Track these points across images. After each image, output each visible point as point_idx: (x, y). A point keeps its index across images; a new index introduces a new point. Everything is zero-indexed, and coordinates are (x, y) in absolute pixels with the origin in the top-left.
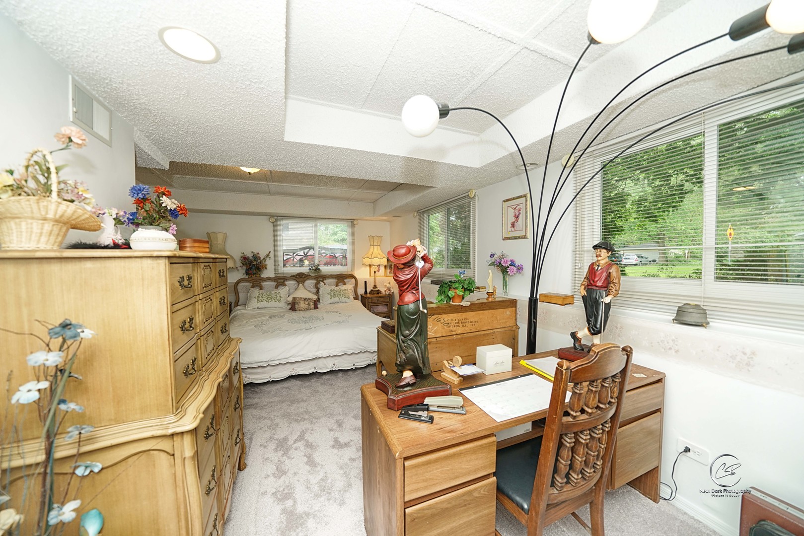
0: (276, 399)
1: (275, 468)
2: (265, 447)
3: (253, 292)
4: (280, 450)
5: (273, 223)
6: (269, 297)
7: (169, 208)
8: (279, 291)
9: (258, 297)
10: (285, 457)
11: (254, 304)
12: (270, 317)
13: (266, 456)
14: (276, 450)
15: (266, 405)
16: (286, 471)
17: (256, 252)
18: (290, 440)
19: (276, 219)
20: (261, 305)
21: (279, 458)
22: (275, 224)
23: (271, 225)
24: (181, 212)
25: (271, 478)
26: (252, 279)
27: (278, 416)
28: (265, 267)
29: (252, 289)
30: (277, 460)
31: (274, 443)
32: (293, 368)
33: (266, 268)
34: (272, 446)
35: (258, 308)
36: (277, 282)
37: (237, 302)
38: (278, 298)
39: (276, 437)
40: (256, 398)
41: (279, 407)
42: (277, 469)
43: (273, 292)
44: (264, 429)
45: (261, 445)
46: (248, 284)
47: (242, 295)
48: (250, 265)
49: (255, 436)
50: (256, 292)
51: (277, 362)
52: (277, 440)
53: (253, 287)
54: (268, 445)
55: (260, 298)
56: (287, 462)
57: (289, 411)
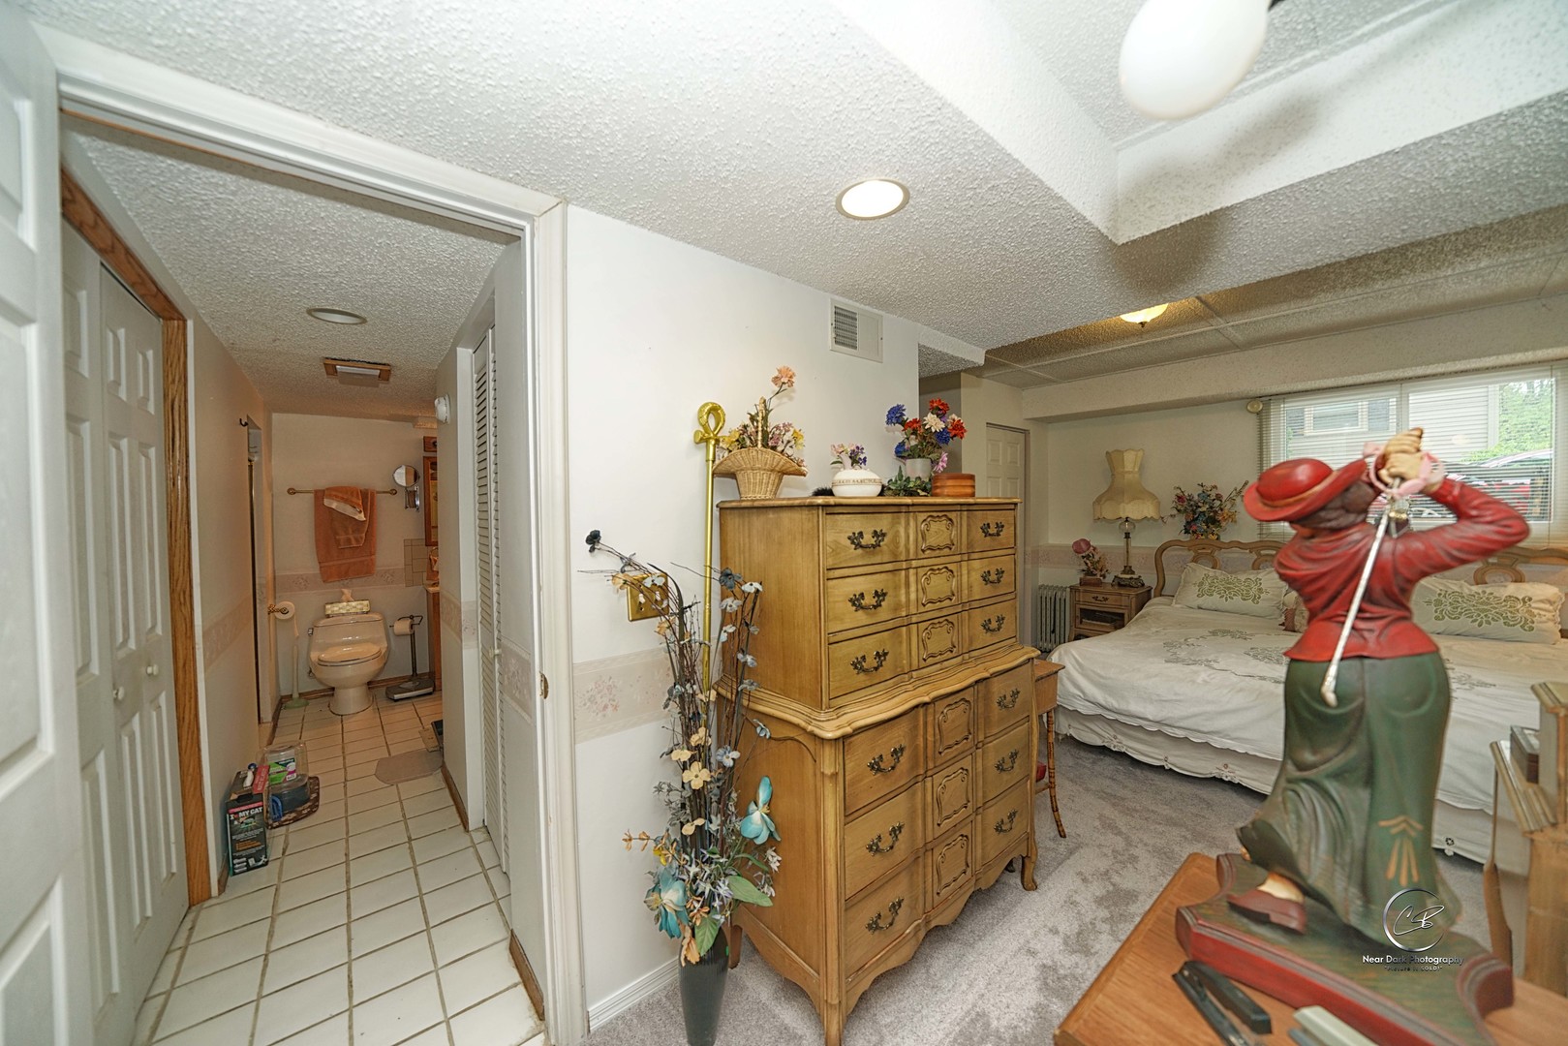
0: (1167, 811)
1: (1076, 928)
2: (1085, 880)
3: (1194, 570)
4: (1107, 907)
5: (1258, 414)
6: (1229, 588)
7: (933, 430)
8: (1259, 576)
9: (1201, 584)
10: (1108, 927)
11: (1191, 596)
12: (1214, 633)
13: (1077, 898)
14: (1100, 901)
15: (1137, 811)
16: (1093, 951)
17: (1208, 484)
18: (1139, 903)
19: (1267, 405)
20: (1206, 601)
21: (1095, 919)
22: (1262, 418)
23: (1253, 420)
24: (954, 432)
25: (1058, 940)
26: (1198, 542)
27: (1145, 845)
28: (1232, 518)
29: (1193, 565)
30: (1088, 920)
31: (1105, 887)
32: (1226, 762)
33: (1234, 521)
34: (1098, 889)
35: (1200, 608)
36: (1259, 555)
37: (1160, 588)
38: (1254, 591)
39: (1116, 879)
40: (1126, 787)
41: (1160, 828)
42: (1079, 934)
43: (1243, 577)
44: (1105, 850)
45: (1080, 874)
46: (1186, 553)
47: (1170, 578)
48: (1194, 512)
49: (1082, 851)
50: (1202, 571)
51: (1181, 734)
52: (1114, 885)
53: (1195, 560)
54: (1091, 882)
55: (1206, 587)
56: (1104, 937)
57: (1177, 849)
